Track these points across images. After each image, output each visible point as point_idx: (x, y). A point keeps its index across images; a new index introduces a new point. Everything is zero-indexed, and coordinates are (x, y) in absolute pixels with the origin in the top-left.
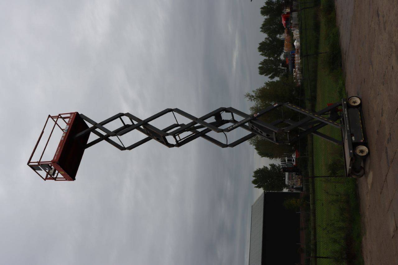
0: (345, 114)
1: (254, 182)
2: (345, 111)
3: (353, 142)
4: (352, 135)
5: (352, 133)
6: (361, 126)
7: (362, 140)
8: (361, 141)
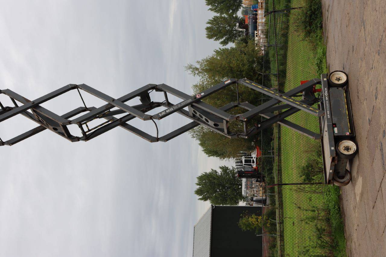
0: (325, 95)
1: (198, 192)
2: (325, 92)
3: (335, 135)
4: (334, 125)
5: (333, 123)
6: (347, 113)
7: (348, 133)
8: (347, 135)
